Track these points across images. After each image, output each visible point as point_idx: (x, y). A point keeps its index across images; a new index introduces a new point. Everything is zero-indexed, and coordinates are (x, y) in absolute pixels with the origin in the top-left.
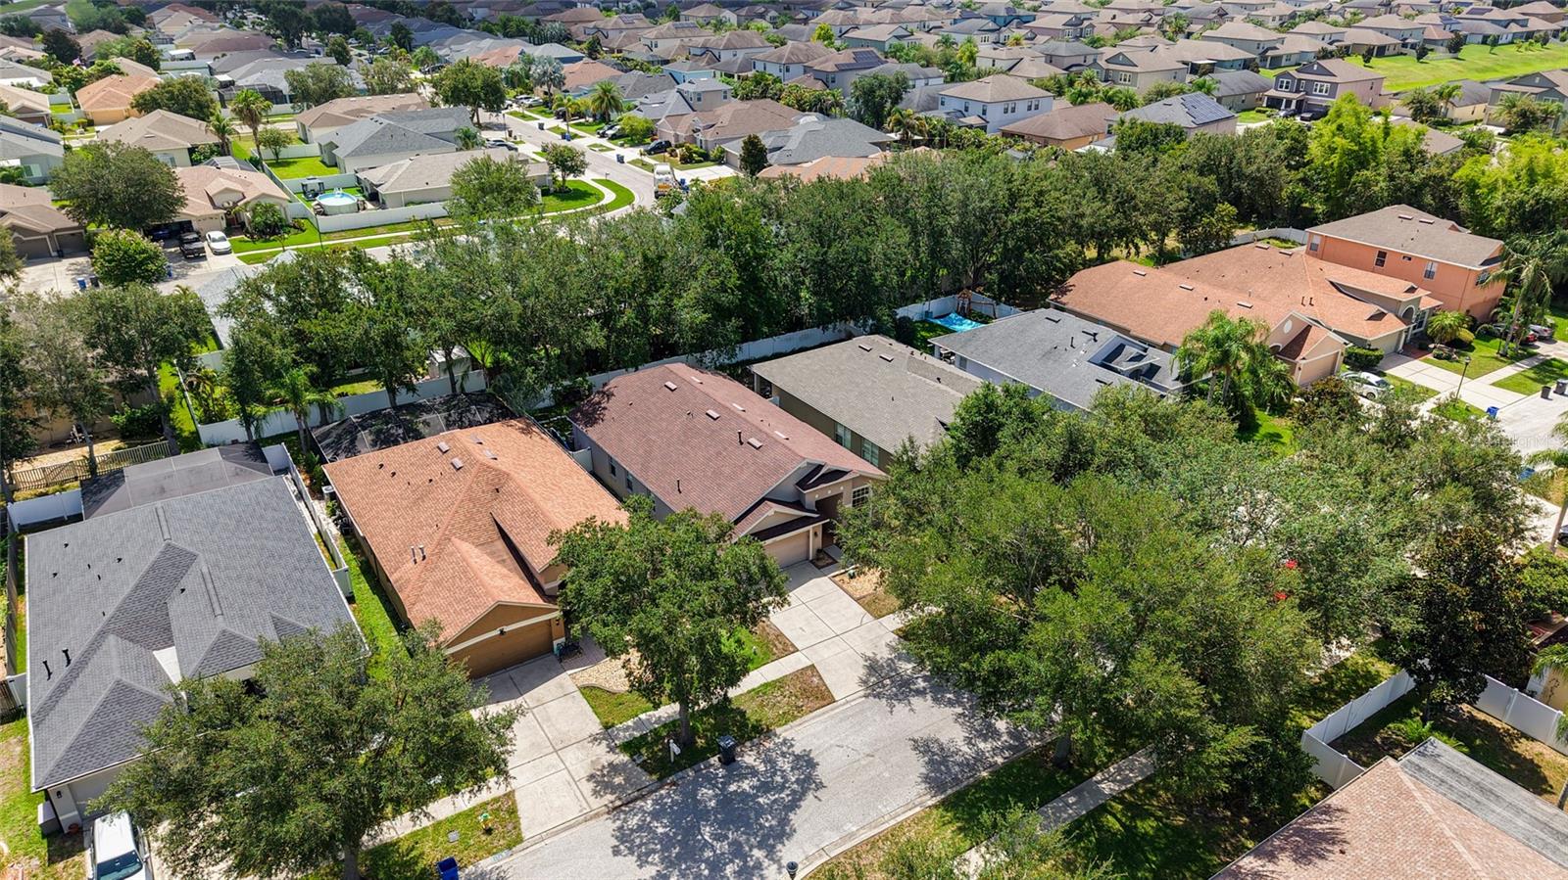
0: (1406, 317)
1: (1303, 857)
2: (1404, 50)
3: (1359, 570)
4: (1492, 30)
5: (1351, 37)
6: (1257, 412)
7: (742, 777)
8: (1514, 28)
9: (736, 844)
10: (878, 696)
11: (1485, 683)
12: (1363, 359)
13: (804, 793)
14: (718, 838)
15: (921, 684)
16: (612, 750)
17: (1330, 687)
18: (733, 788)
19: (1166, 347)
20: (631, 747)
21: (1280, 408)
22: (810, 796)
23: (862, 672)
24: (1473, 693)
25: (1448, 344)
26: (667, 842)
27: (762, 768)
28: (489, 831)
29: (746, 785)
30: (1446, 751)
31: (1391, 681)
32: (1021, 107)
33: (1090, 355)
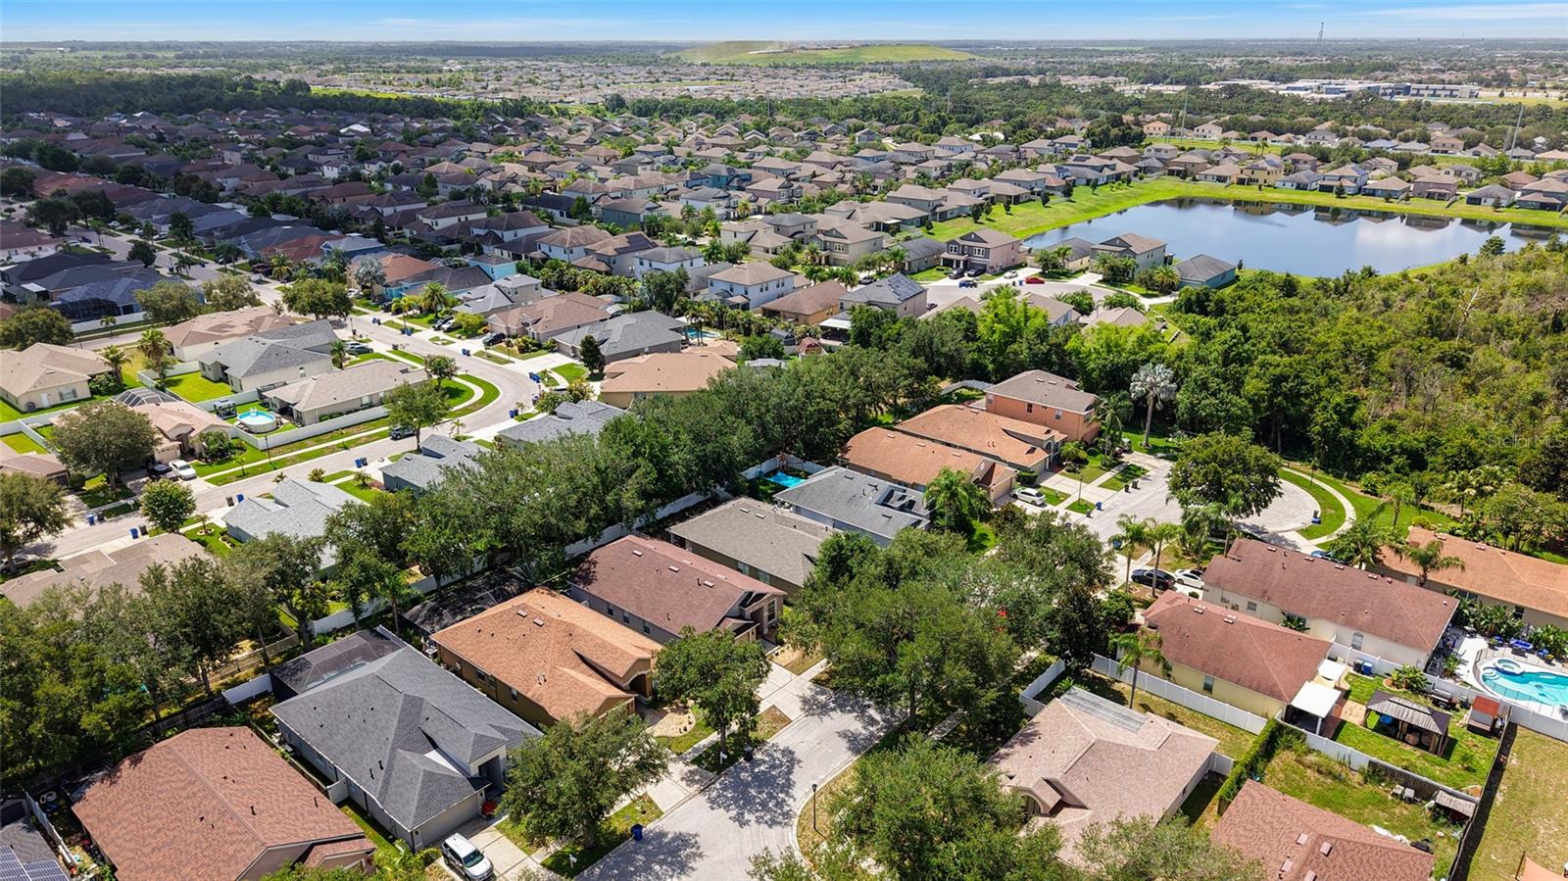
0: (1047, 449)
1: (1023, 743)
2: (1033, 197)
3: (1032, 611)
4: (1092, 175)
5: (996, 188)
6: (973, 522)
7: (759, 765)
8: (1107, 172)
9: (769, 793)
10: (812, 715)
11: (1094, 658)
12: (1028, 480)
13: (793, 765)
14: (759, 793)
15: (832, 705)
16: (687, 764)
17: (1029, 673)
18: (757, 770)
19: (915, 486)
20: (694, 762)
21: (986, 517)
22: (796, 766)
23: (800, 704)
24: (1090, 661)
25: (1074, 461)
26: (736, 800)
27: (767, 759)
28: (644, 812)
29: (762, 768)
30: (1079, 691)
31: (1056, 665)
32: (772, 286)
33: (876, 499)
